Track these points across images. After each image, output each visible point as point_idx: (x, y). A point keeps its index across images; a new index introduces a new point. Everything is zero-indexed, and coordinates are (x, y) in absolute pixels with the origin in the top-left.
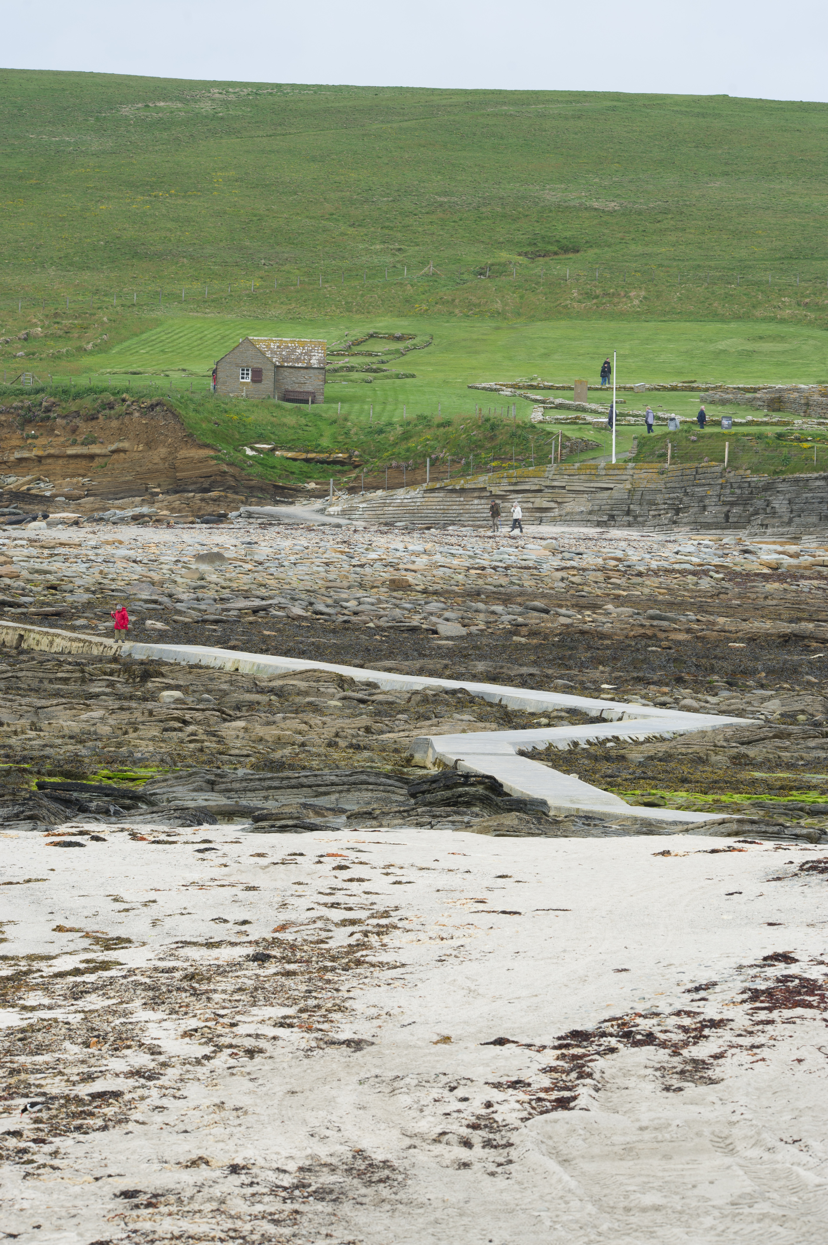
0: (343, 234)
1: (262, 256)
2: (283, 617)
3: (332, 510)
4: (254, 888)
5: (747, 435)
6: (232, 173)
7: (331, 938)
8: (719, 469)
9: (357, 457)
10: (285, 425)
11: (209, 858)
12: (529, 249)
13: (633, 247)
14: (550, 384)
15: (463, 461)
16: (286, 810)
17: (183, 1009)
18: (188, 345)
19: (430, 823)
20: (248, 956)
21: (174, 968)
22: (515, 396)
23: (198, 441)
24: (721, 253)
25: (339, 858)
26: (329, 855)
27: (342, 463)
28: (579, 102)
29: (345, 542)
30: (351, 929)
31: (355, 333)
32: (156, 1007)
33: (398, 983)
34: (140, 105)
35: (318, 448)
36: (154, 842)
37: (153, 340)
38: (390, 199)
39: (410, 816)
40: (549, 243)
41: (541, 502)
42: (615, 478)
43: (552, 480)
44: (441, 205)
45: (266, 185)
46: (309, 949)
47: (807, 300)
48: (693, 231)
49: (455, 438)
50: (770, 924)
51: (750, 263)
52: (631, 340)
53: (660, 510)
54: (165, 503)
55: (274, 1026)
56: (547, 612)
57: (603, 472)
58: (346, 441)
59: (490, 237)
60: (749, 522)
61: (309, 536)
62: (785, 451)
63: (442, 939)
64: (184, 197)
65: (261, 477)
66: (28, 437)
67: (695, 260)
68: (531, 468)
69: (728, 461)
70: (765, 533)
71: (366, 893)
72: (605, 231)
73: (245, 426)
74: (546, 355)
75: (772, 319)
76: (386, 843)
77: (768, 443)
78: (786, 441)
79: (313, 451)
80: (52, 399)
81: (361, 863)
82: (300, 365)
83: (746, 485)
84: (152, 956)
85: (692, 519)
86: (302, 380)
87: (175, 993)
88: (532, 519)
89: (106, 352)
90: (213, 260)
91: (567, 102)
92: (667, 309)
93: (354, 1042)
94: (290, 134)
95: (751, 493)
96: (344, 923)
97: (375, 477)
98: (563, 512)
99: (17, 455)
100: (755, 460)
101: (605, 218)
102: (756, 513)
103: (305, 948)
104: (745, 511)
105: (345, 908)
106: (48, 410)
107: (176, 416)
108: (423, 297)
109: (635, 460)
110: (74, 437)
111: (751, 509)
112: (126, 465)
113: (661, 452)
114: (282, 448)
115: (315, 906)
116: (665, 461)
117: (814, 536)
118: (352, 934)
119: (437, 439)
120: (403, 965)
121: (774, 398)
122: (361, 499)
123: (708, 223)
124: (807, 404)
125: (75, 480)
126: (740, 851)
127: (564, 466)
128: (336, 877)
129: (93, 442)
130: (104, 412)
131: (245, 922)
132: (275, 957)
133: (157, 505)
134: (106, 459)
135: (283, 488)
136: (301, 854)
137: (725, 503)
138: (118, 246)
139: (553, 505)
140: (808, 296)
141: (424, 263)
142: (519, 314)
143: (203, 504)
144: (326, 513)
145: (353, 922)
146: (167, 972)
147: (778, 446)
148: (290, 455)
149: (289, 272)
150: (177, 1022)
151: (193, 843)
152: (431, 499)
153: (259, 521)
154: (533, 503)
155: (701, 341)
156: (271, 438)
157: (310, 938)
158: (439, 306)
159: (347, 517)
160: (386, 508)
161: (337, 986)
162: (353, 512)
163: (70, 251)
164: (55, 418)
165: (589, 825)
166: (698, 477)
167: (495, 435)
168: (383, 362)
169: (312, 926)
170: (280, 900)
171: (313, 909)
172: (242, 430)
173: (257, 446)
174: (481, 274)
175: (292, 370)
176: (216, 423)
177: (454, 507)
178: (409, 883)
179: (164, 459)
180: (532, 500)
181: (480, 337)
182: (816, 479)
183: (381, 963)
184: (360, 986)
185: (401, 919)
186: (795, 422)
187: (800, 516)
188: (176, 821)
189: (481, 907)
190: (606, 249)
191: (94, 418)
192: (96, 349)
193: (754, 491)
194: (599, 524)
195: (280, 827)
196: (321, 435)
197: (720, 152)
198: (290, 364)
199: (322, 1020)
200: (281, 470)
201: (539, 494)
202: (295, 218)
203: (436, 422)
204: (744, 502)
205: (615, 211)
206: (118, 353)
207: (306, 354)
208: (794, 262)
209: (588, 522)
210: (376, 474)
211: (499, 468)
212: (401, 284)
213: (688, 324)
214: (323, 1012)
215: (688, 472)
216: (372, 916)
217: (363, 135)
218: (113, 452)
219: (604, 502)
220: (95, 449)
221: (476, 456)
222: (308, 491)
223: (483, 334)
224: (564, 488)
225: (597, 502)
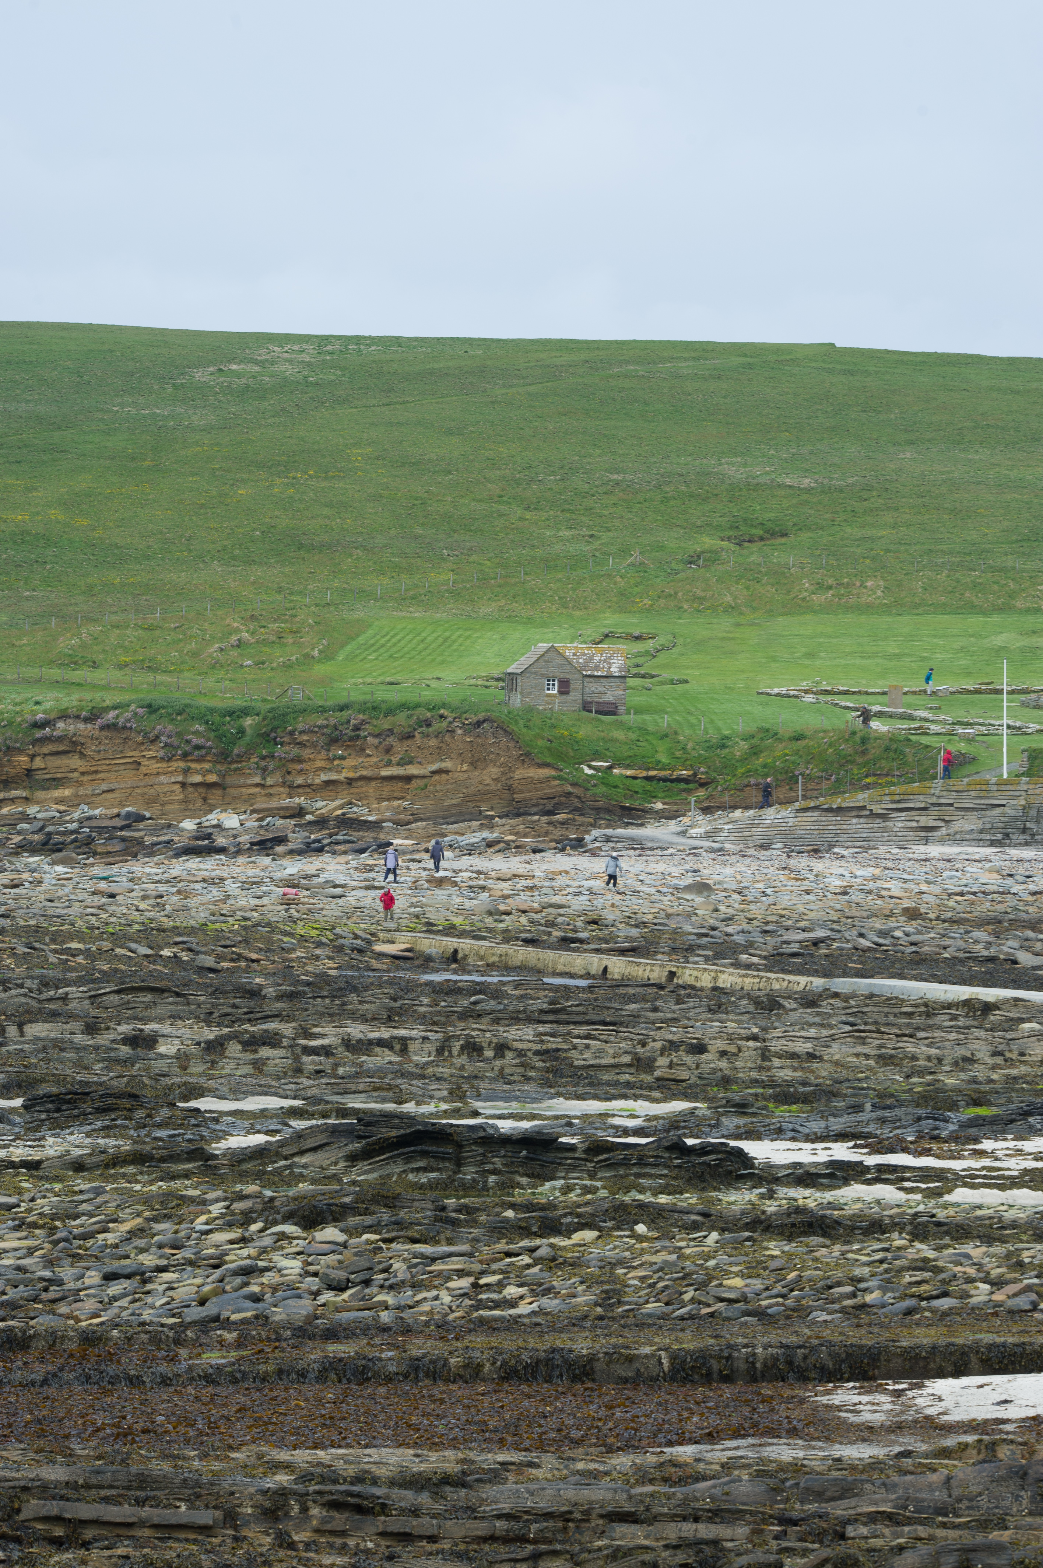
0: (521, 519)
1: (441, 545)
3: (694, 832)
6: (369, 450)
9: (702, 773)
10: (617, 740)
12: (731, 533)
13: (849, 530)
14: (845, 688)
15: (833, 778)
18: (414, 649)
22: (819, 703)
23: (535, 760)
24: (949, 535)
27: (686, 781)
28: (707, 359)
29: (785, 868)
31: (589, 632)
34: (211, 369)
35: (658, 765)
37: (373, 645)
38: (558, 478)
40: (752, 526)
41: (925, 820)
42: (1007, 793)
43: (939, 797)
44: (618, 484)
45: (413, 464)
48: (907, 510)
49: (819, 753)
51: (988, 546)
52: (893, 636)
54: (507, 827)
57: (995, 788)
58: (685, 756)
59: (686, 521)
64: (326, 478)
65: (607, 797)
66: (335, 758)
67: (923, 544)
68: (913, 784)
72: (810, 511)
73: (577, 742)
74: (810, 655)
79: (654, 769)
80: (361, 716)
82: (600, 673)
86: (602, 690)
88: (917, 838)
89: (333, 659)
90: (390, 551)
91: (694, 359)
92: (917, 600)
94: (408, 402)
97: (731, 796)
98: (951, 831)
99: (324, 777)
101: (804, 497)
106: (357, 728)
107: (507, 733)
108: (640, 590)
109: (1028, 773)
110: (386, 758)
112: (449, 786)
114: (620, 765)
119: (796, 754)
122: (722, 820)
123: (920, 500)
125: (396, 803)
127: (951, 782)
129: (410, 762)
130: (420, 730)
133: (497, 829)
134: (425, 781)
135: (630, 809)
138: (278, 537)
139: (940, 823)
141: (625, 551)
142: (754, 609)
143: (551, 828)
144: (688, 835)
148: (629, 773)
149: (480, 564)
152: (804, 819)
153: (619, 845)
154: (918, 821)
155: (971, 636)
156: (605, 755)
158: (662, 601)
159: (711, 839)
160: (755, 829)
162: (718, 834)
163: (226, 543)
164: (366, 737)
167: (866, 749)
172: (576, 748)
173: (594, 763)
174: (691, 563)
175: (591, 679)
176: (549, 740)
177: (831, 827)
179: (496, 780)
180: (917, 818)
181: (725, 635)
190: (821, 532)
191: (410, 736)
192: (323, 655)
194: (993, 843)
196: (657, 751)
197: (892, 416)
198: (589, 673)
200: (623, 789)
201: (924, 813)
202: (461, 501)
203: (787, 735)
205: (812, 488)
206: (345, 659)
209: (978, 842)
210: (732, 792)
211: (877, 784)
212: (609, 575)
213: (946, 617)
217: (492, 402)
218: (434, 773)
219: (997, 819)
220: (413, 770)
221: (846, 771)
222: (656, 812)
223: (726, 632)
224: (951, 805)
225: (989, 820)
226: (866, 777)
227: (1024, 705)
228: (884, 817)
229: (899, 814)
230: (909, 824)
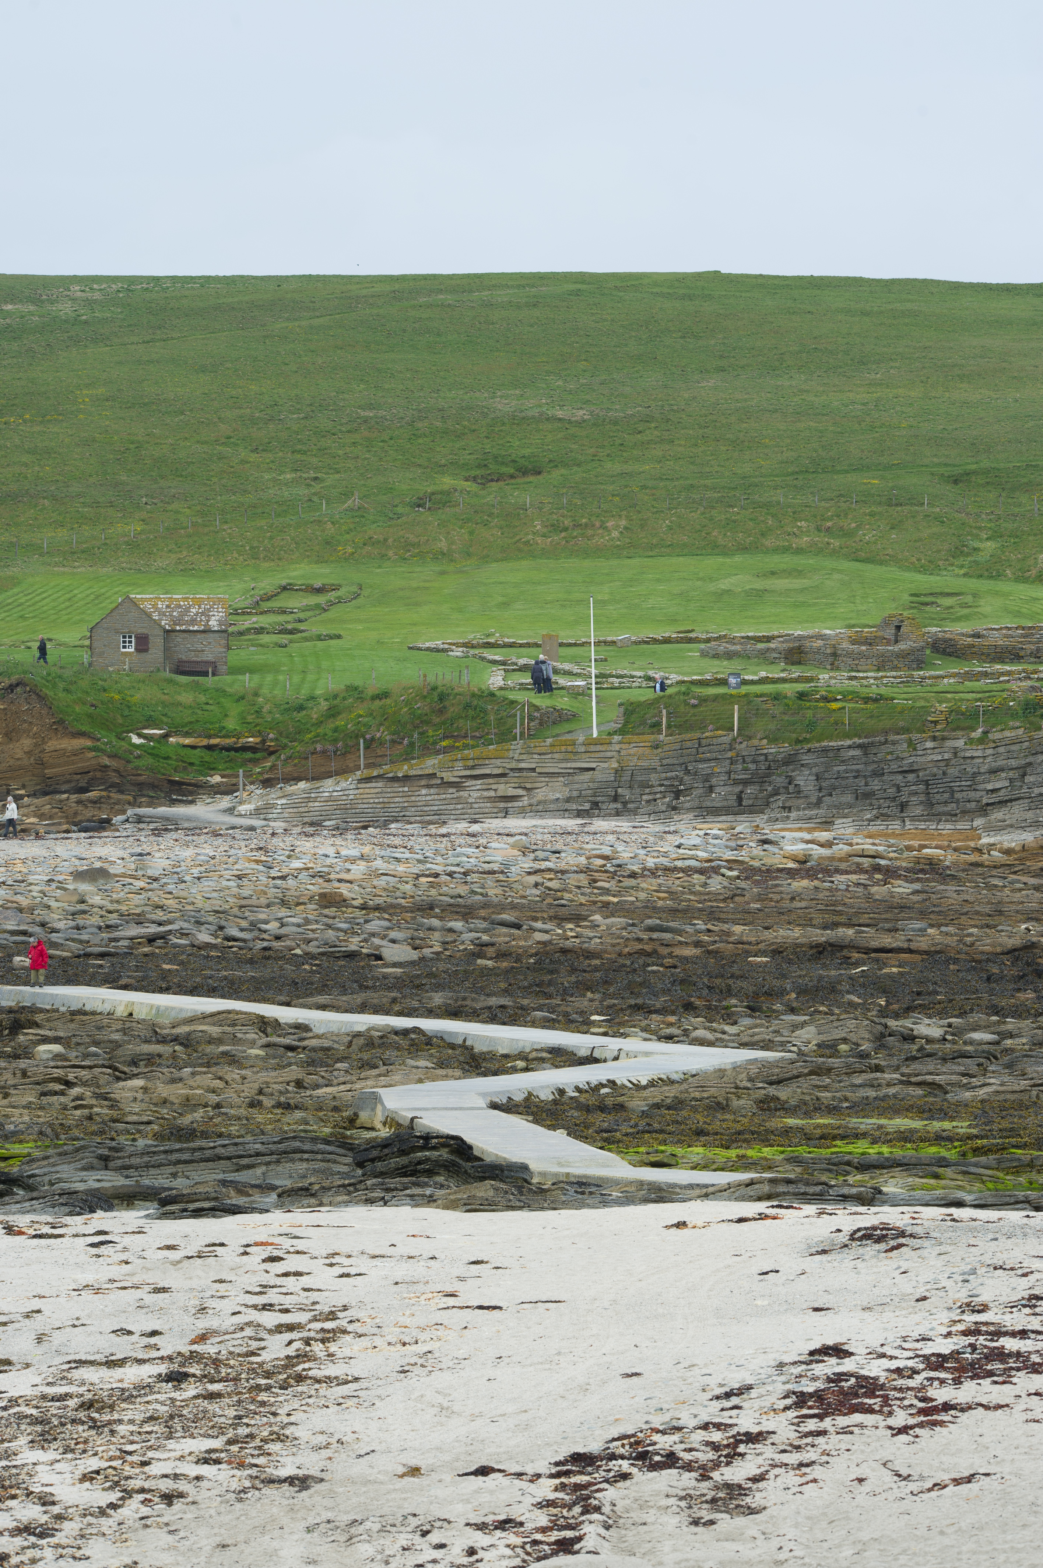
0: (244, 462)
1: (143, 492)
2: (186, 946)
3: (243, 808)
4: (164, 1290)
5: (761, 696)
6: (101, 391)
7: (264, 1348)
8: (726, 740)
9: (272, 740)
10: (180, 704)
11: (106, 1253)
12: (478, 472)
13: (609, 465)
14: (512, 640)
15: (406, 742)
16: (201, 1189)
17: (81, 1446)
18: (54, 608)
19: (383, 1198)
20: (160, 1375)
21: (66, 1395)
22: (468, 657)
23: (70, 729)
24: (719, 469)
25: (270, 1248)
26: (257, 1244)
27: (253, 749)
28: (533, 286)
29: (261, 849)
30: (288, 1336)
31: (263, 585)
32: (46, 1445)
33: (350, 1402)
35: (222, 732)
36: (35, 1236)
37: (9, 604)
38: (301, 416)
39: (357, 1190)
40: (503, 463)
41: (505, 789)
42: (597, 755)
43: (518, 761)
44: (365, 422)
45: (145, 404)
46: (237, 1364)
47: (829, 524)
48: (683, 443)
49: (395, 713)
50: (816, 1310)
51: (756, 480)
52: (611, 582)
53: (656, 793)
54: (32, 808)
55: (197, 1463)
56: (518, 927)
58: (257, 721)
59: (429, 460)
60: (768, 804)
61: (215, 843)
62: (809, 714)
63: (404, 1344)
64: (41, 422)
65: (152, 770)
67: (687, 479)
68: (491, 747)
69: (739, 729)
70: (788, 817)
71: (305, 1290)
72: (573, 446)
73: (129, 707)
74: (505, 605)
75: (785, 550)
76: (328, 1226)
77: (787, 705)
78: (809, 701)
79: (216, 736)
81: (298, 1252)
82: (196, 628)
83: (762, 758)
84: (38, 1380)
85: (696, 804)
86: (199, 647)
87: (69, 1426)
88: (495, 810)
90: (82, 500)
91: (519, 287)
92: (654, 541)
93: (298, 1479)
94: (172, 339)
95: (769, 768)
96: (280, 1329)
97: (295, 765)
98: (534, 801)
100: (772, 726)
101: (573, 430)
102: (776, 793)
103: (232, 1362)
104: (761, 791)
105: (280, 1311)
107: (41, 698)
108: (348, 536)
109: (621, 731)
111: (770, 789)
113: (654, 720)
114: (176, 733)
115: (242, 1309)
116: (660, 732)
117: (850, 820)
118: (290, 1343)
119: (371, 714)
120: (356, 1379)
121: (793, 648)
122: (279, 794)
123: (701, 431)
124: (834, 655)
126: (775, 1218)
127: (533, 743)
128: (267, 1272)
131: (154, 1333)
132: (194, 1375)
135: (180, 783)
136: (222, 1245)
137: (736, 782)
139: (520, 792)
140: (830, 519)
141: (347, 495)
142: (469, 555)
143: (80, 808)
144: (236, 813)
145: (291, 1328)
146: (58, 1400)
147: (801, 708)
148: (187, 741)
149: (177, 512)
150: (74, 1463)
151: (84, 1235)
152: (367, 791)
153: (152, 826)
154: (495, 790)
155: (699, 579)
156: (162, 722)
157: (237, 1350)
158: (368, 548)
159: (262, 816)
160: (311, 804)
161: (273, 1409)
162: (269, 811)
165: (583, 1193)
166: (701, 750)
167: (445, 707)
168: (300, 621)
169: (239, 1335)
170: (198, 1303)
171: (239, 1313)
172: (126, 713)
173: (146, 731)
174: (419, 506)
175: (186, 635)
176: (92, 706)
177: (397, 800)
178: (360, 1275)
179: (29, 753)
180: (494, 787)
181: (422, 584)
182: (850, 747)
183: (329, 1378)
184: (303, 1408)
185: (351, 1322)
186: (821, 677)
187: (831, 795)
188: (63, 1208)
189: (451, 1301)
190: (575, 468)
193: (772, 765)
194: (579, 814)
195: (193, 1211)
196: (226, 715)
197: (713, 342)
199: (256, 1452)
200: (176, 760)
201: (503, 780)
202: (182, 444)
203: (370, 694)
204: (761, 779)
205: (584, 421)
207: (203, 614)
208: (811, 476)
209: (564, 812)
210: (296, 761)
211: (452, 748)
212: (320, 521)
213: (681, 559)
214: (257, 1442)
215: (689, 744)
216: (315, 1319)
217: (264, 337)
219: (585, 786)
221: (421, 734)
222: (212, 786)
223: (425, 581)
224: (533, 770)
225: (576, 786)
226: (441, 740)
227: (704, 654)
228: (457, 785)
229: (474, 782)
230: (486, 794)
